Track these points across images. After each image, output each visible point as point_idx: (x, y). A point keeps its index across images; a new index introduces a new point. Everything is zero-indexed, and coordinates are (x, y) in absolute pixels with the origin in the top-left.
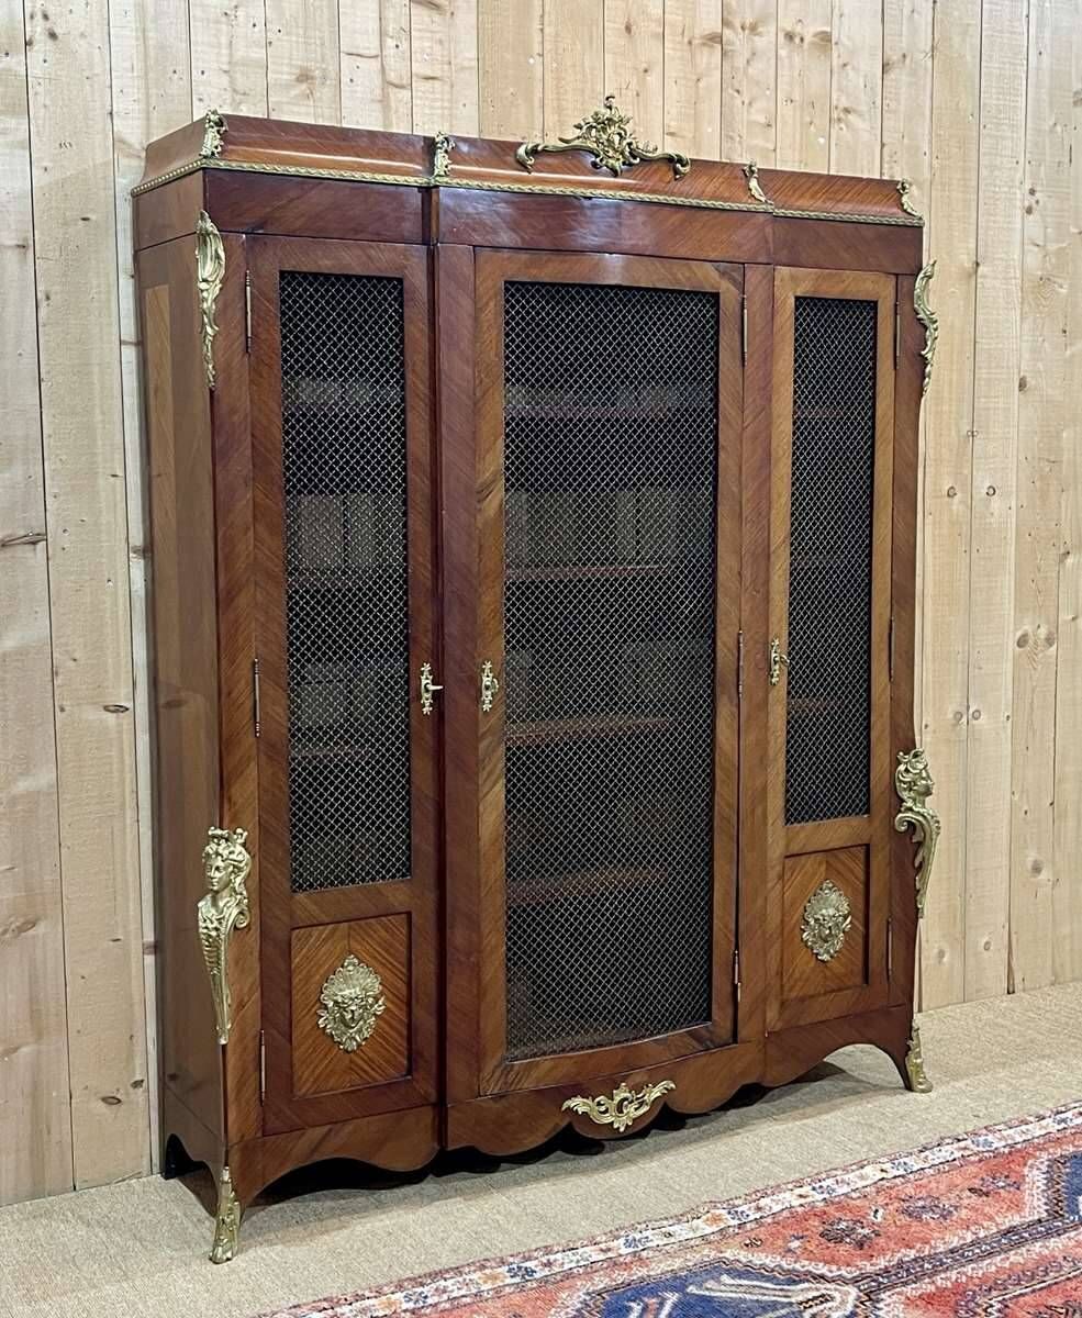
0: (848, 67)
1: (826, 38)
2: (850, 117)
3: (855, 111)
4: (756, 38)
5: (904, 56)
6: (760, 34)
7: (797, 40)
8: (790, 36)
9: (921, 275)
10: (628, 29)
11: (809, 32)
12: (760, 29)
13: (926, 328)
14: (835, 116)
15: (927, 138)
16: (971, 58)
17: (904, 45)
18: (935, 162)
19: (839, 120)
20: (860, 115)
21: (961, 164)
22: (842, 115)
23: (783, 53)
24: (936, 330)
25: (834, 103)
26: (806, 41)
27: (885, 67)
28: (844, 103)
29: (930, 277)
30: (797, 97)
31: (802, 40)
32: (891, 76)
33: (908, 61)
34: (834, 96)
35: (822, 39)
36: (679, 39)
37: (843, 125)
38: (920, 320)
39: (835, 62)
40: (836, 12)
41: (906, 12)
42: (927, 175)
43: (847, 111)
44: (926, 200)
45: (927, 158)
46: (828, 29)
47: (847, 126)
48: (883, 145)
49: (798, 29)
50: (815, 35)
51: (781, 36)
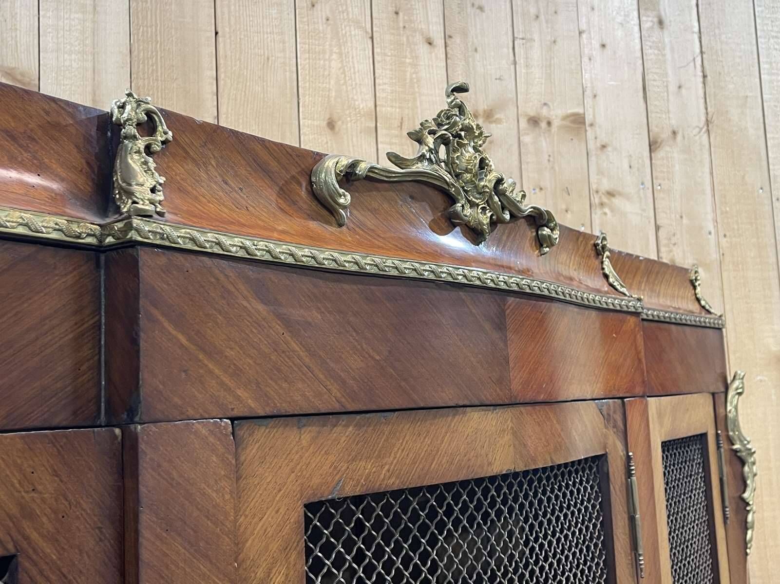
0: (609, 149)
1: (578, 122)
2: (613, 200)
3: (620, 194)
4: (493, 125)
5: (674, 133)
6: (498, 121)
7: (543, 125)
8: (534, 121)
9: (731, 393)
10: (331, 125)
11: (557, 112)
12: (497, 116)
13: (743, 463)
14: (596, 201)
15: (710, 216)
16: (754, 132)
17: (673, 122)
18: (723, 241)
19: (602, 204)
20: (628, 197)
21: (754, 240)
22: (605, 200)
23: (527, 139)
24: (754, 463)
25: (594, 187)
26: (556, 123)
27: (653, 146)
28: (606, 185)
29: (740, 394)
30: (547, 183)
31: (549, 123)
32: (660, 154)
33: (679, 137)
34: (594, 179)
35: (574, 122)
36: (395, 132)
37: (607, 210)
38: (736, 451)
39: (592, 145)
40: (588, 93)
41: (673, 88)
42: (714, 256)
43: (611, 194)
44: (717, 283)
45: (712, 237)
46: (581, 111)
47: (612, 211)
48: (657, 228)
49: (544, 112)
50: (565, 118)
51: (523, 123)
